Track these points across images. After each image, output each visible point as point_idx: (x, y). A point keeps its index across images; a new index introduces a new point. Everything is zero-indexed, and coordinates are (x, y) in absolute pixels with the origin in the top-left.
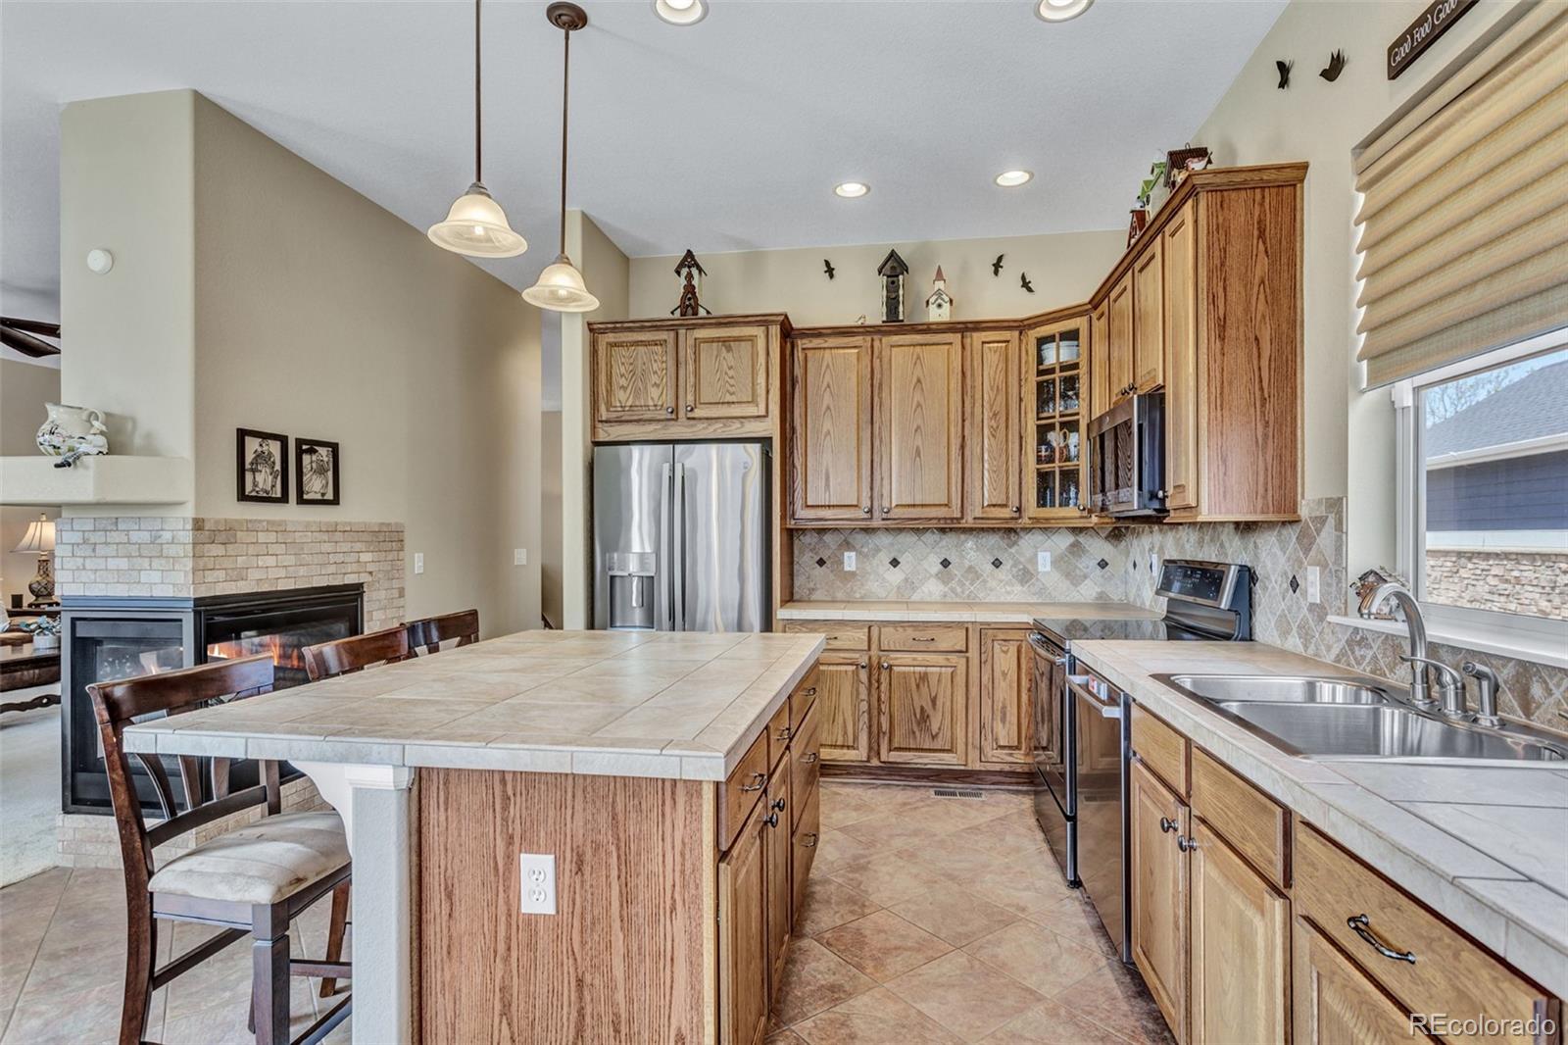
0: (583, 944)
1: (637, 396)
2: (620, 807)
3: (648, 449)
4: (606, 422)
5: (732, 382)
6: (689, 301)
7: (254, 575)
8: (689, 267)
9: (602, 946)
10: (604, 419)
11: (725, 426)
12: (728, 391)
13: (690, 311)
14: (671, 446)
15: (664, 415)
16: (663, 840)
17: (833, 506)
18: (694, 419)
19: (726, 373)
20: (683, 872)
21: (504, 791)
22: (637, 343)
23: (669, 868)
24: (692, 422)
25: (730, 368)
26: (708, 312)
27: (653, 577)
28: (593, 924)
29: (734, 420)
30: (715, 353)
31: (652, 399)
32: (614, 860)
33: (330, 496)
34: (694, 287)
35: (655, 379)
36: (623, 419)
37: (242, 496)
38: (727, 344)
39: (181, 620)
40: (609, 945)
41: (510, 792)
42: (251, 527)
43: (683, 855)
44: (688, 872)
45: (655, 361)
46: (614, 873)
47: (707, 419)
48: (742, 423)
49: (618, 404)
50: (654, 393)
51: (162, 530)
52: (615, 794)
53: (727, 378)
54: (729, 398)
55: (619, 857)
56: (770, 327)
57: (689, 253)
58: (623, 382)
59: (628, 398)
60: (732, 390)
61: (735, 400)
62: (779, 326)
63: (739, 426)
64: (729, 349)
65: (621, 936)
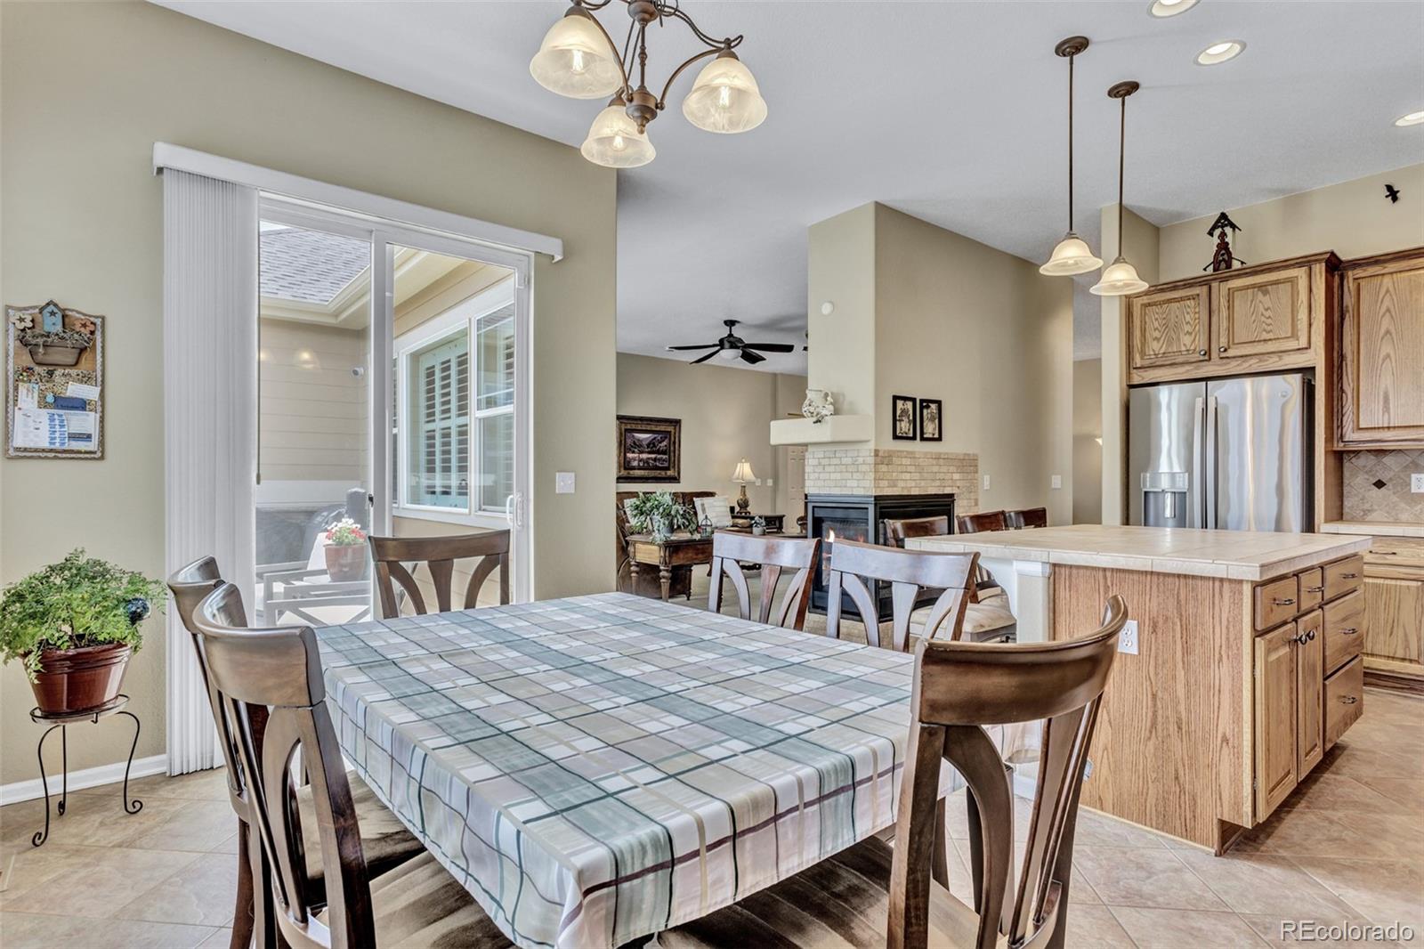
0: (1156, 674)
1: (1170, 343)
2: (1182, 597)
3: (1176, 387)
4: (1140, 368)
5: (1269, 321)
6: (1223, 256)
7: (901, 484)
8: (1222, 227)
9: (1170, 677)
10: (1138, 365)
11: (1260, 361)
12: (1265, 330)
13: (1223, 265)
14: (1204, 383)
15: (1196, 357)
16: (1213, 618)
17: (1394, 427)
18: (1227, 358)
19: (1262, 315)
20: (1228, 639)
21: (1106, 582)
22: (1169, 301)
23: (1217, 635)
24: (1224, 361)
25: (1266, 310)
26: (1242, 263)
27: (1185, 493)
28: (1163, 663)
29: (1271, 355)
30: (1250, 298)
31: (1185, 345)
32: (1178, 628)
33: (936, 436)
34: (1227, 244)
35: (1187, 328)
36: (1157, 363)
37: (896, 437)
38: (1264, 288)
40: (1174, 678)
41: (1109, 584)
42: (899, 454)
43: (1228, 628)
44: (1231, 640)
45: (1188, 313)
46: (1179, 635)
47: (1242, 356)
48: (1280, 357)
49: (1152, 353)
50: (1187, 340)
51: (858, 456)
52: (1179, 589)
53: (1263, 319)
54: (1265, 336)
55: (1181, 626)
56: (1313, 266)
57: (1223, 216)
58: (1157, 334)
59: (1161, 347)
60: (1269, 328)
61: (1272, 337)
62: (1324, 264)
63: (1277, 359)
64: (1266, 293)
65: (1183, 673)
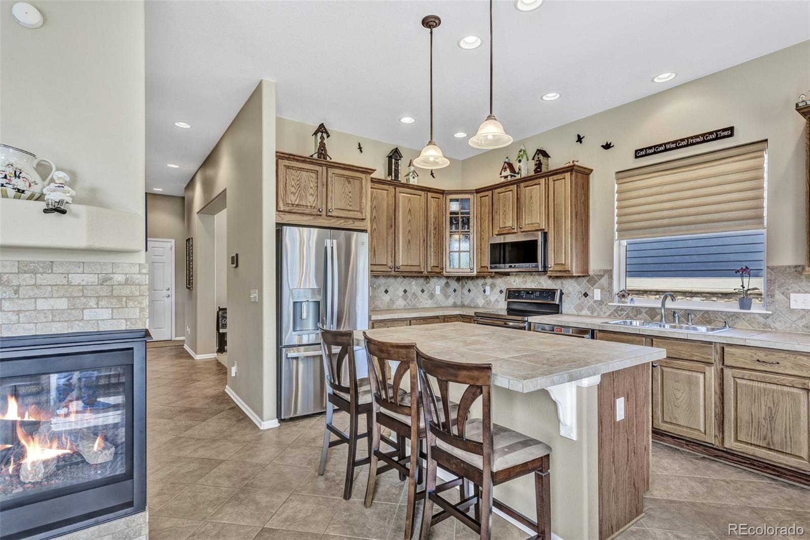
1: (301, 199)
3: (316, 230)
5: (350, 199)
6: (322, 150)
8: (322, 133)
10: (282, 210)
11: (345, 222)
12: (349, 204)
13: (322, 157)
14: (329, 230)
15: (315, 212)
17: (377, 265)
18: (331, 216)
19: (348, 195)
22: (301, 169)
24: (329, 218)
25: (350, 192)
26: (331, 159)
27: (319, 302)
29: (350, 220)
30: (343, 183)
31: (310, 202)
34: (324, 144)
35: (311, 191)
36: (293, 211)
38: (348, 179)
39: (132, 349)
45: (312, 181)
47: (337, 217)
48: (353, 221)
49: (290, 203)
50: (311, 199)
51: (113, 273)
53: (348, 197)
54: (349, 208)
57: (322, 125)
58: (293, 190)
59: (296, 200)
60: (351, 204)
61: (352, 209)
63: (352, 222)
64: (349, 182)
